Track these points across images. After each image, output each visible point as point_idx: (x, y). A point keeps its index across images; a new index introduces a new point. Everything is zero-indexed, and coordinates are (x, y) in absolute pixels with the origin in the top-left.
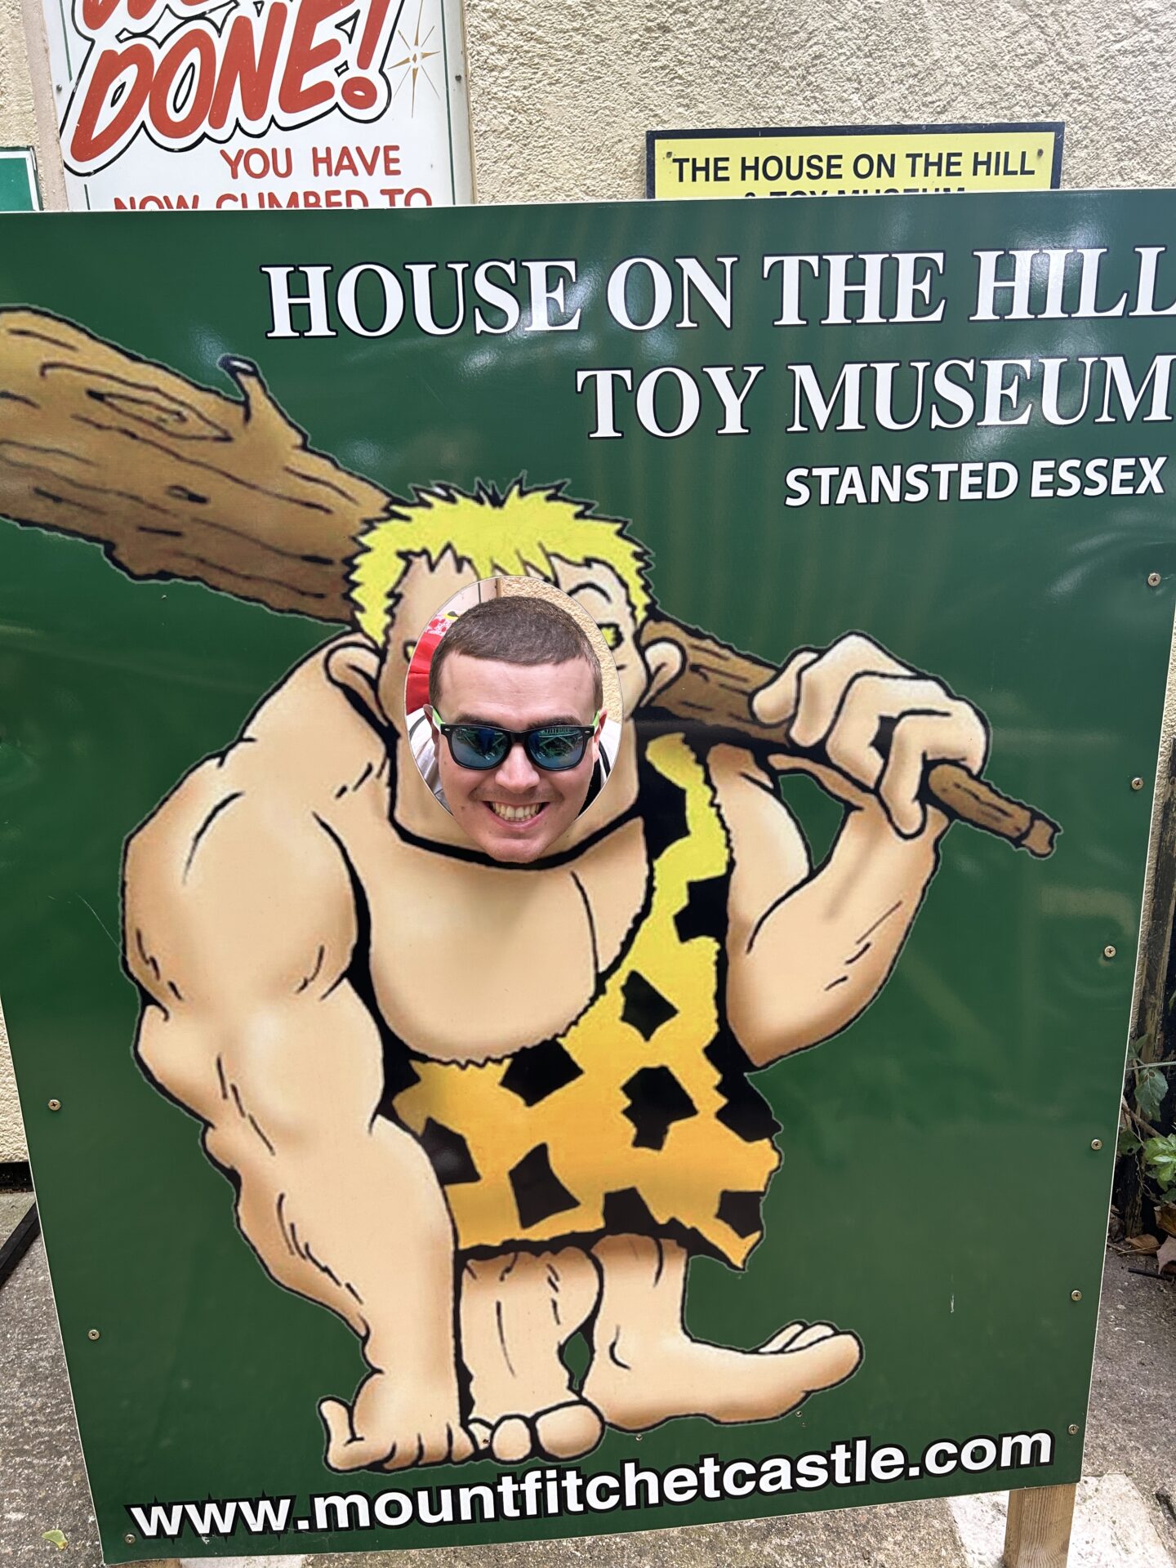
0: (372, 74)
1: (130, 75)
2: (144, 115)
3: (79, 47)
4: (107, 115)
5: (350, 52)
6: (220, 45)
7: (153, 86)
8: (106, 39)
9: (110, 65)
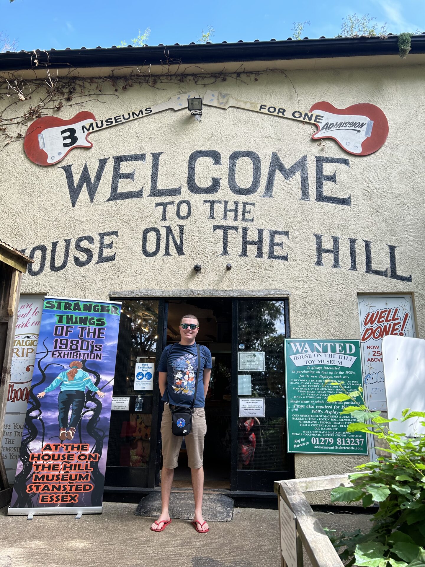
0: (403, 332)
1: (370, 331)
2: (372, 336)
3: (363, 328)
4: (367, 336)
5: (400, 329)
6: (382, 328)
7: (373, 333)
8: (367, 327)
9: (367, 330)
